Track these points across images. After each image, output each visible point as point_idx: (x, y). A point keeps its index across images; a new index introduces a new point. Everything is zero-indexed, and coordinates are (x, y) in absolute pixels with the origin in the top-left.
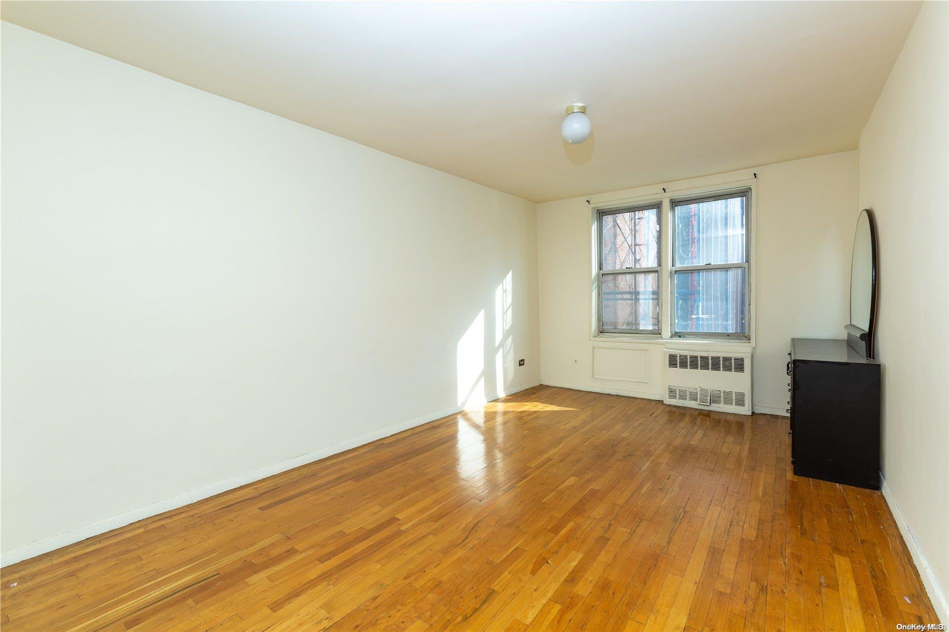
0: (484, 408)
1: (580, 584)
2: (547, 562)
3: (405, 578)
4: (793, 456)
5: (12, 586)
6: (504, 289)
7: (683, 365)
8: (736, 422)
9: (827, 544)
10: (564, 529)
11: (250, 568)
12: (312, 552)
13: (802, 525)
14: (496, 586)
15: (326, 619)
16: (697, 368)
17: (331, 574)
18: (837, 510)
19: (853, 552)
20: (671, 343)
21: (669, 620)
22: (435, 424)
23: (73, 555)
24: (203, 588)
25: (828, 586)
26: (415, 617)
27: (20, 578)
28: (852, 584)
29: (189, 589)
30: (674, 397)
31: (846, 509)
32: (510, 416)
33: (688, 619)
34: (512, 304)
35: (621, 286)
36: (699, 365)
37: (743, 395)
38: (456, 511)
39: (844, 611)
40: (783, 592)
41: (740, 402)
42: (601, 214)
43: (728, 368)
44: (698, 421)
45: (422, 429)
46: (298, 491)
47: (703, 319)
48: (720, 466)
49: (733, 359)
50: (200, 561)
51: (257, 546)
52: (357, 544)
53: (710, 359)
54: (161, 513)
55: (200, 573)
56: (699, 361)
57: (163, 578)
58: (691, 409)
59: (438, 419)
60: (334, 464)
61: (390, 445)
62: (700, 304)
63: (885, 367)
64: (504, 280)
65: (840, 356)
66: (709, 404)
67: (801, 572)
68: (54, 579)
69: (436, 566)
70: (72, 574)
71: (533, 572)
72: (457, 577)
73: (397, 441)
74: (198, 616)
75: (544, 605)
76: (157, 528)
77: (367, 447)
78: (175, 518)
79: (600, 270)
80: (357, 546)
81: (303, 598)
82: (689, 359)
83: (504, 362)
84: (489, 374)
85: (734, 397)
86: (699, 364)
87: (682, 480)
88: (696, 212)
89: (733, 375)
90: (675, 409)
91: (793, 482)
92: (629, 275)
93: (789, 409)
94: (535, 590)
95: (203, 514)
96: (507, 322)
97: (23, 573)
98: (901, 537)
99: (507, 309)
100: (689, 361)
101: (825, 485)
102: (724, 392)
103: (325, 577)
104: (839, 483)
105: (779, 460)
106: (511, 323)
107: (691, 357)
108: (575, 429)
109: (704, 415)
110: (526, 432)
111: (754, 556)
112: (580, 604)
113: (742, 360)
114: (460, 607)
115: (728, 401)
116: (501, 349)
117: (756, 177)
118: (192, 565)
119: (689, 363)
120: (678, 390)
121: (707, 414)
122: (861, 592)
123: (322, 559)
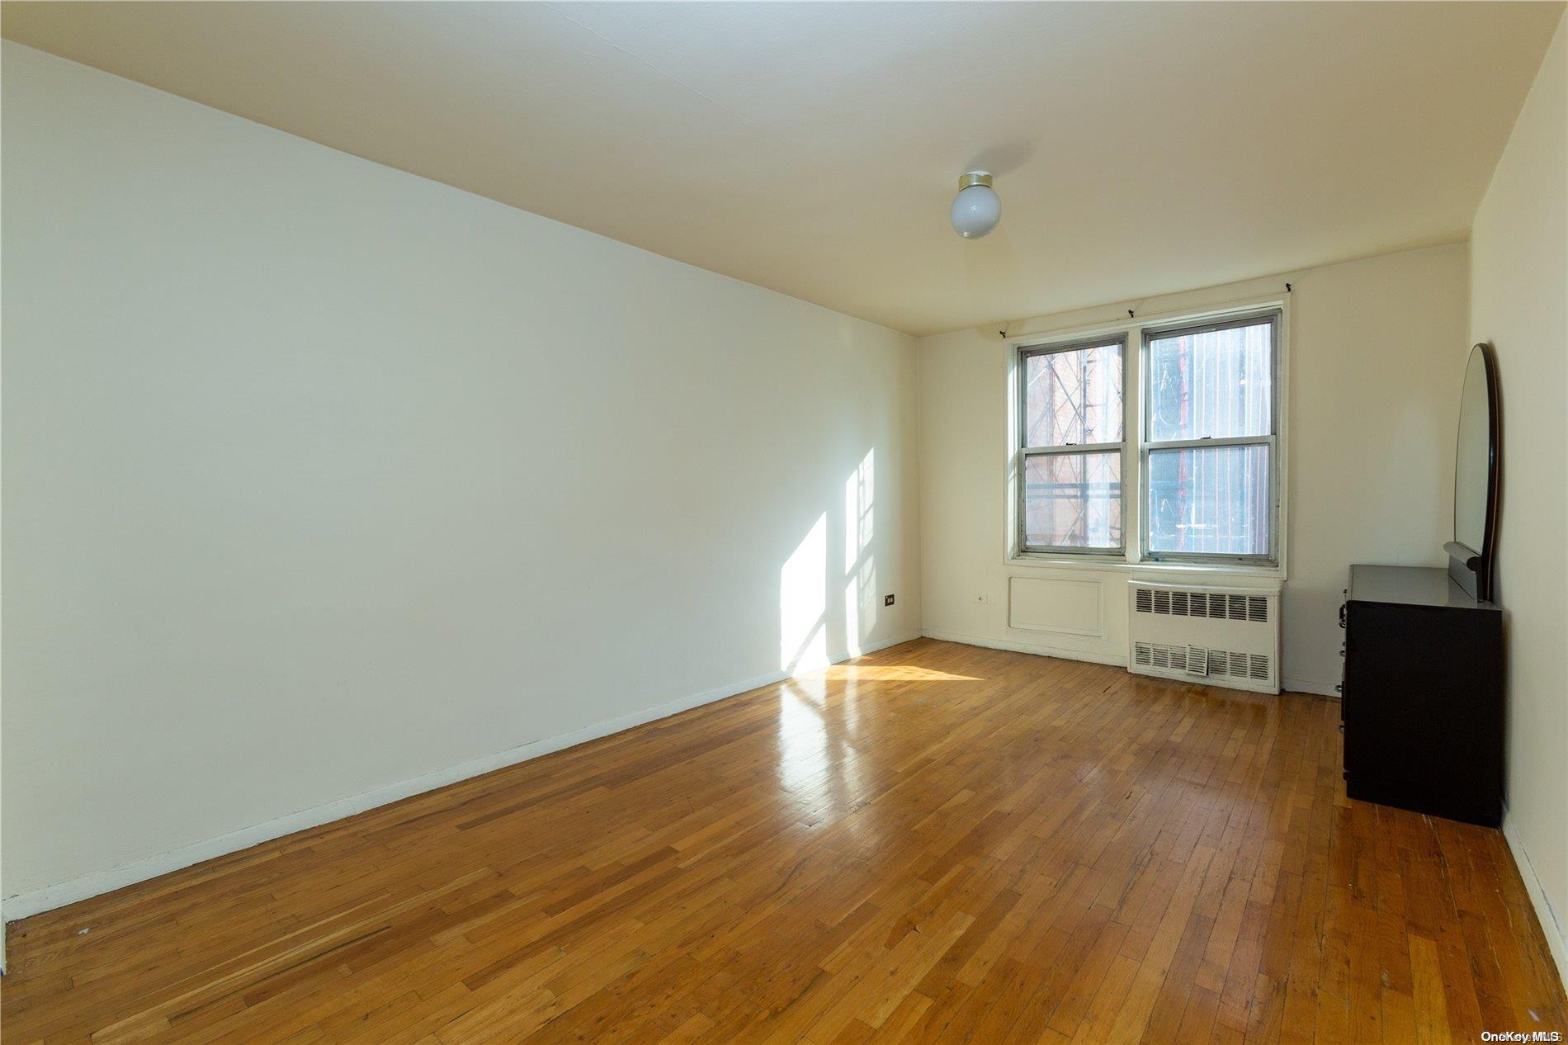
0: (826, 673)
1: (967, 967)
2: (915, 929)
3: (681, 946)
4: (1346, 766)
5: (80, 933)
6: (861, 480)
7: (1162, 607)
8: (1253, 705)
9: (1397, 915)
10: (946, 876)
11: (437, 919)
12: (536, 898)
13: (1355, 883)
14: (827, 964)
15: (553, 1005)
16: (1185, 613)
17: (565, 934)
18: (1419, 860)
19: (1442, 930)
20: (1140, 570)
21: (1113, 1032)
22: (744, 698)
23: (173, 889)
24: (366, 948)
25: (1394, 987)
26: (694, 1008)
27: (94, 921)
28: (1437, 984)
29: (343, 949)
30: (1146, 662)
31: (1436, 859)
32: (870, 687)
33: (1146, 1033)
34: (874, 505)
35: (1061, 475)
36: (1189, 609)
37: (1264, 660)
38: (770, 840)
39: (1420, 1031)
40: (1314, 994)
41: (1260, 672)
42: (1024, 353)
43: (1238, 614)
44: (1187, 702)
45: (723, 706)
46: (518, 800)
47: (1198, 531)
48: (1218, 779)
49: (1247, 598)
50: (362, 906)
51: (450, 885)
52: (608, 888)
53: (1208, 598)
54: (306, 828)
55: (361, 924)
56: (1189, 602)
57: (306, 929)
58: (1175, 681)
59: (749, 691)
60: (578, 760)
61: (668, 731)
62: (1193, 505)
63: (1510, 616)
64: (861, 465)
65: (1438, 596)
66: (1205, 674)
67: (1348, 962)
68: (142, 924)
69: (733, 928)
70: (171, 918)
71: (890, 945)
72: (764, 948)
73: (682, 725)
74: (356, 992)
75: (906, 998)
76: (300, 852)
77: (633, 733)
78: (327, 838)
79: (1022, 447)
80: (606, 892)
81: (517, 971)
82: (1171, 598)
83: (860, 599)
84: (833, 619)
85: (1249, 662)
86: (1189, 606)
87: (1151, 800)
88: (1187, 350)
89: (1247, 625)
90: (1146, 682)
91: (1346, 809)
92: (1074, 456)
93: (1341, 684)
94: (892, 973)
95: (371, 832)
96: (866, 533)
97: (97, 915)
98: (1531, 909)
99: (866, 512)
100: (1171, 601)
101: (1401, 816)
102: (1232, 655)
103: (555, 938)
104: (1426, 814)
105: (1322, 771)
106: (871, 535)
107: (1175, 594)
108: (975, 712)
109: (1196, 693)
110: (892, 714)
111: (1268, 933)
112: (965, 1000)
113: (1264, 600)
114: (767, 996)
115: (1238, 670)
116: (855, 579)
117: (1289, 290)
118: (350, 911)
119: (1171, 605)
120: (1152, 650)
121: (1204, 691)
122: (1451, 1000)
123: (550, 911)
